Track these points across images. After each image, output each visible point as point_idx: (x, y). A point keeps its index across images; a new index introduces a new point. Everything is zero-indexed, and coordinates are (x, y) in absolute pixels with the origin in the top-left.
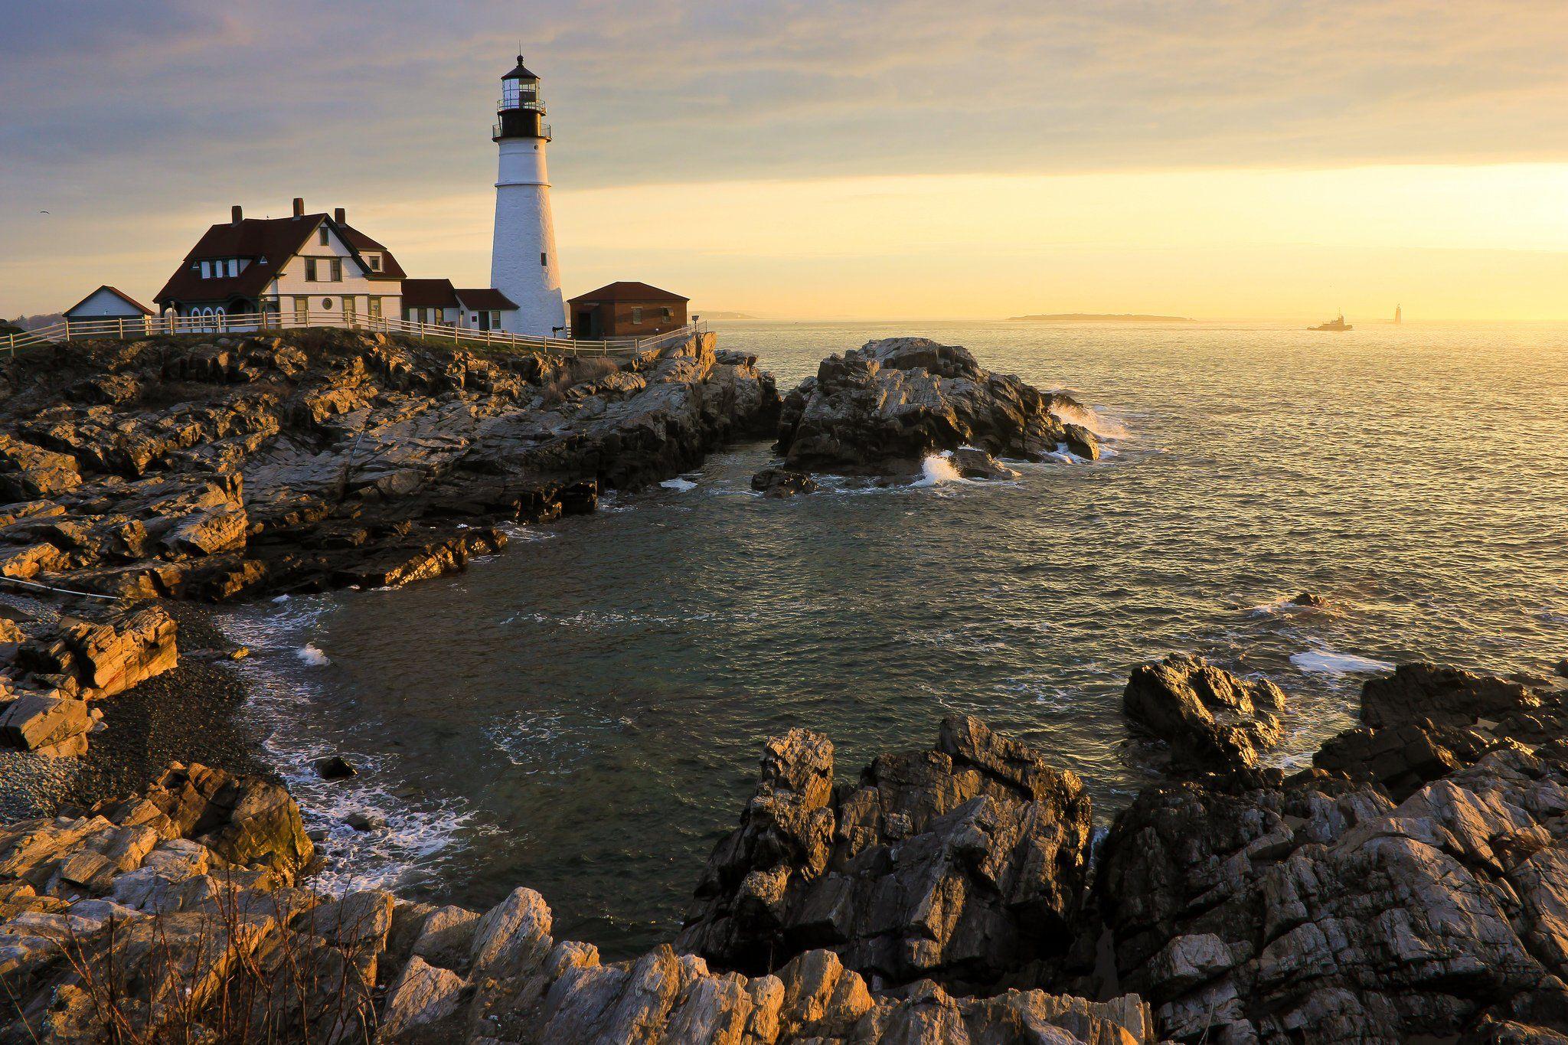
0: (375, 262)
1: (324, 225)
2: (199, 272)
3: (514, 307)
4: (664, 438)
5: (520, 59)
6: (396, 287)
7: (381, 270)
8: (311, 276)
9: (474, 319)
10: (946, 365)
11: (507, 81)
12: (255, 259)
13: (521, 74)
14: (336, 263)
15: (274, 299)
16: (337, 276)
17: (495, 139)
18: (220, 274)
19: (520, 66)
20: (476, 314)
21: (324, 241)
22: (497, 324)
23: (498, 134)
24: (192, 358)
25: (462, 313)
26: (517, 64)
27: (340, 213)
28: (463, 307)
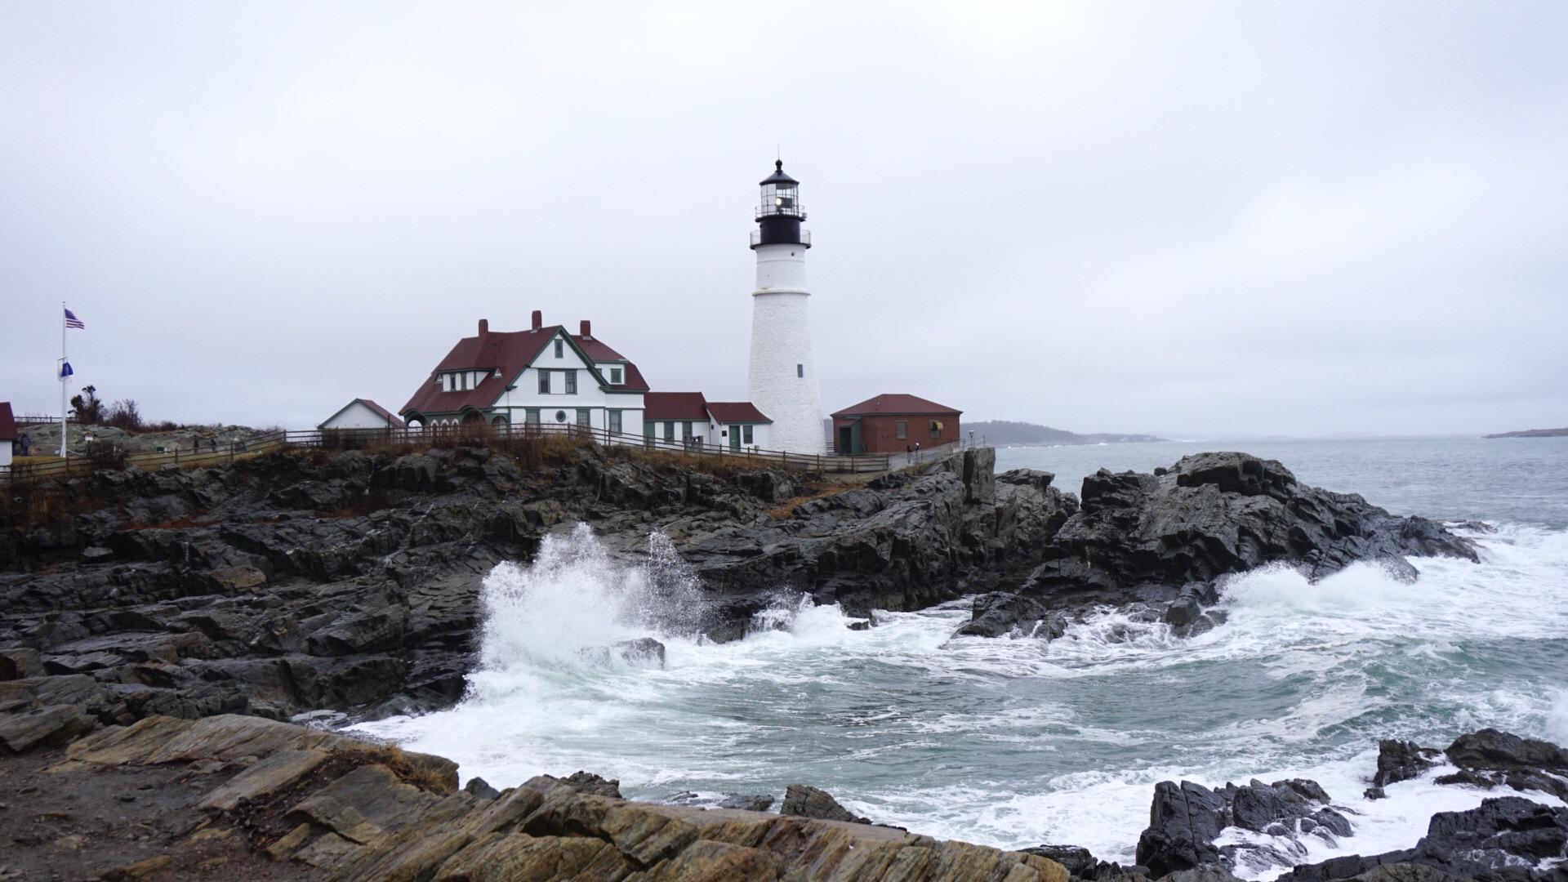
0: (616, 375)
1: (559, 337)
2: (441, 385)
3: (769, 422)
4: (887, 558)
5: (779, 164)
6: (638, 401)
7: (623, 382)
8: (544, 387)
9: (724, 434)
10: (1251, 481)
11: (765, 187)
12: (491, 372)
13: (780, 180)
14: (571, 374)
15: (506, 411)
16: (572, 388)
17: (753, 247)
18: (458, 387)
19: (779, 171)
20: (726, 428)
21: (559, 353)
22: (749, 439)
23: (758, 240)
24: (400, 466)
25: (712, 427)
26: (775, 168)
27: (585, 326)
28: (713, 422)
